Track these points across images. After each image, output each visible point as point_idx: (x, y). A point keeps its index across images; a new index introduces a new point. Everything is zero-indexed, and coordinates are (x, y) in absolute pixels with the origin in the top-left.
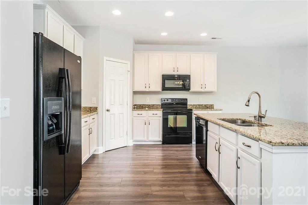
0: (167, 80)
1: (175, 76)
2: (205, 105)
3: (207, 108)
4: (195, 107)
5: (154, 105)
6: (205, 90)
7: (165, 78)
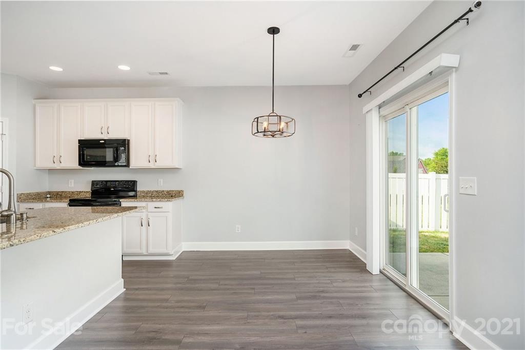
0: (87, 148)
1: (101, 142)
2: (168, 192)
3: (172, 196)
4: (150, 195)
5: (80, 192)
6: (156, 165)
7: (85, 145)
